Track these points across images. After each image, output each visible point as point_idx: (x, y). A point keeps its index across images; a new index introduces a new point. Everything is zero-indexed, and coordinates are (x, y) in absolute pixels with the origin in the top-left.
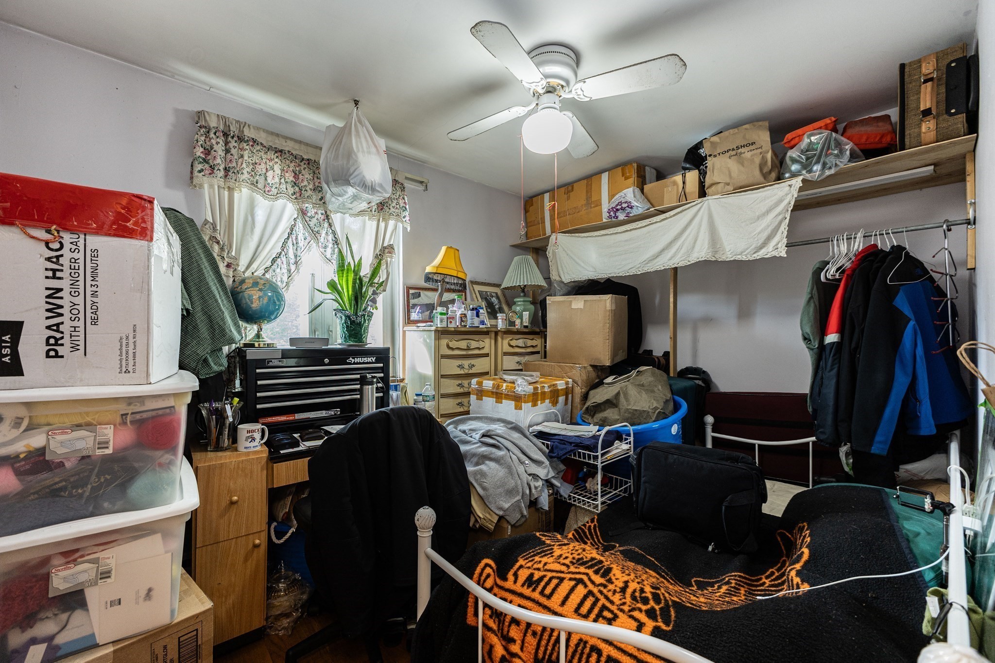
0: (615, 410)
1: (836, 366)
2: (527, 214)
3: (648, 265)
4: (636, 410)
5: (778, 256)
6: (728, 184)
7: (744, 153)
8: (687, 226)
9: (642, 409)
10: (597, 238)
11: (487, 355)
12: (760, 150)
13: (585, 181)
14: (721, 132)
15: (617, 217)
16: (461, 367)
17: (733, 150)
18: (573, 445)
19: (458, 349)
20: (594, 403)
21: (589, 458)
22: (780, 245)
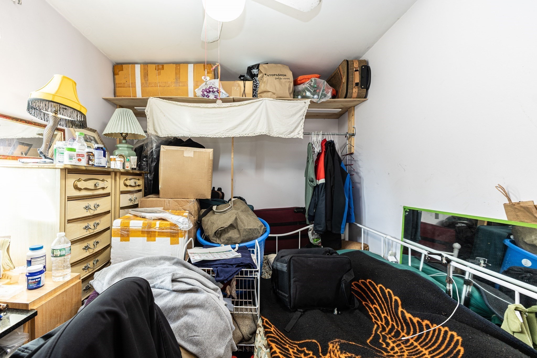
0: (236, 231)
1: (325, 194)
2: (116, 76)
3: (229, 132)
4: (250, 229)
5: (299, 138)
6: (274, 94)
7: (282, 79)
8: (253, 112)
9: (254, 228)
10: (190, 108)
11: (108, 195)
12: (288, 80)
13: (174, 65)
14: (267, 63)
15: (209, 96)
16: (87, 208)
17: (277, 75)
18: (235, 266)
19: (86, 189)
20: (222, 228)
21: (246, 274)
22: (300, 132)
